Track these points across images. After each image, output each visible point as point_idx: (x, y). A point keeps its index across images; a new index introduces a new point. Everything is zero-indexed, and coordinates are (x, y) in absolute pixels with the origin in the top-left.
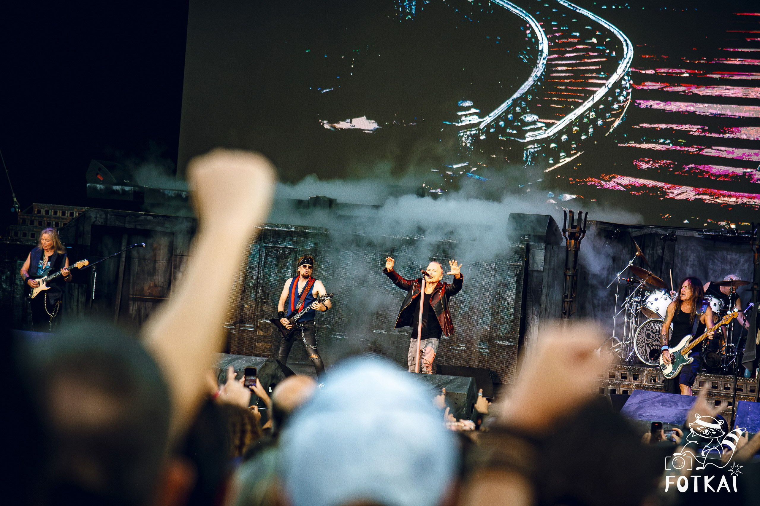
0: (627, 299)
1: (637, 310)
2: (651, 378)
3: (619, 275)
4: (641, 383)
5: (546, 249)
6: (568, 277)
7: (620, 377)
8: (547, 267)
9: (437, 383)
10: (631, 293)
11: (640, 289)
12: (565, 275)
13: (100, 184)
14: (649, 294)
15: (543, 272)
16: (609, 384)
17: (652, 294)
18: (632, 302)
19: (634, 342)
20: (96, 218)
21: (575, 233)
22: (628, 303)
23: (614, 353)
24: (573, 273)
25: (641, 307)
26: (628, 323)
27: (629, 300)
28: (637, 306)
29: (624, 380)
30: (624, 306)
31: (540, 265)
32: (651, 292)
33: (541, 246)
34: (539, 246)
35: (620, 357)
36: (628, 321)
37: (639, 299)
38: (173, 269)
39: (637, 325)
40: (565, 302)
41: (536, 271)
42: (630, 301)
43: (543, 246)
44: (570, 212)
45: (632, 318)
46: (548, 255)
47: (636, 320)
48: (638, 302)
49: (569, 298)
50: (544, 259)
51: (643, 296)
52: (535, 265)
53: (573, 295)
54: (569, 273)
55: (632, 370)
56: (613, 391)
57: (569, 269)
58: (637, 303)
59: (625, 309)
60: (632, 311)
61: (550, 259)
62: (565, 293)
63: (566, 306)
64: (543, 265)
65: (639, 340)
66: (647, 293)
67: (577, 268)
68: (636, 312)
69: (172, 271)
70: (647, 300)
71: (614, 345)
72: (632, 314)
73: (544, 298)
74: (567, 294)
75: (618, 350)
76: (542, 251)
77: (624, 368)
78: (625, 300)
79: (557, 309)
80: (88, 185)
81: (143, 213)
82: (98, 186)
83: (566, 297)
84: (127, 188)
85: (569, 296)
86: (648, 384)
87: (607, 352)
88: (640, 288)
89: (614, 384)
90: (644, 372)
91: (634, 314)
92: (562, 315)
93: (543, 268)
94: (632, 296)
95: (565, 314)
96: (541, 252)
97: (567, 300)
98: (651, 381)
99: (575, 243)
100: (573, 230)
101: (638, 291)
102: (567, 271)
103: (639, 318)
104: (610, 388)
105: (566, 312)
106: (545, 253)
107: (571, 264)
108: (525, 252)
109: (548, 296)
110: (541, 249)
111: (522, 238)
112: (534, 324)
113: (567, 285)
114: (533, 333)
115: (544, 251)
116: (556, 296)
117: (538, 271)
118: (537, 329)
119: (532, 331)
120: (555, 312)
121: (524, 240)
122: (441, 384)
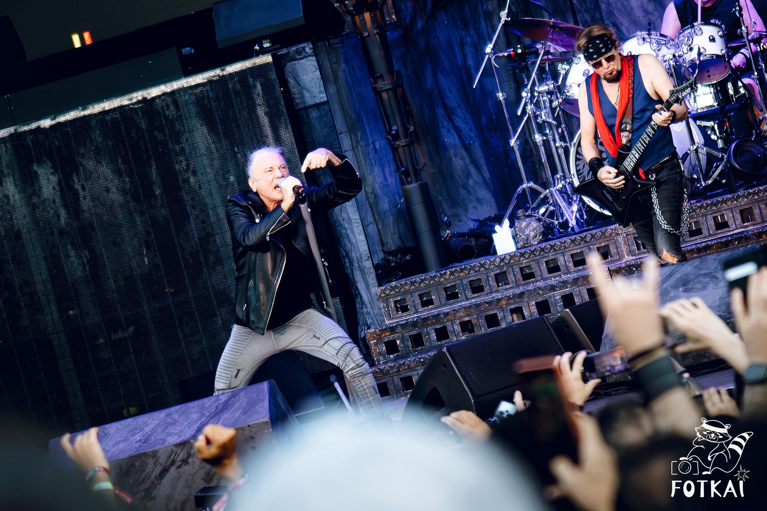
0: (524, 94)
1: (553, 110)
2: (637, 243)
3: (489, 49)
4: (620, 259)
5: (316, 54)
6: (385, 95)
7: (571, 265)
8: (332, 90)
9: (197, 421)
10: (529, 80)
11: (543, 64)
12: (378, 93)
14: (567, 67)
15: (326, 103)
16: (553, 288)
17: (574, 66)
18: (539, 96)
19: (574, 180)
22: (531, 102)
23: (539, 220)
24: (392, 82)
25: (560, 100)
26: (546, 143)
27: (529, 94)
28: (551, 102)
29: (581, 268)
30: (524, 112)
31: (315, 90)
32: (570, 62)
33: (305, 50)
34: (298, 52)
35: (556, 222)
36: (543, 141)
37: (550, 85)
39: (565, 142)
40: (397, 148)
41: (312, 106)
42: (533, 96)
43: (307, 50)
45: (551, 129)
46: (326, 64)
47: (560, 131)
48: (550, 93)
49: (402, 137)
50: (320, 76)
51: (555, 76)
52: (307, 95)
53: (409, 129)
54: (384, 84)
55: (591, 239)
56: (568, 300)
57: (381, 77)
58: (549, 96)
59: (529, 115)
60: (544, 116)
61: (332, 70)
62: (391, 130)
63: (402, 157)
64: (323, 89)
65: (581, 172)
66: (562, 68)
67: (397, 67)
68: (553, 114)
70: (569, 82)
71: (533, 203)
72: (547, 122)
74: (397, 131)
75: (547, 210)
76: (310, 58)
77: (573, 241)
78: (521, 98)
79: (387, 170)
83: (396, 137)
85: (401, 133)
86: (634, 258)
87: (524, 224)
88: (543, 62)
89: (564, 284)
90: (617, 234)
91: (550, 120)
92: (400, 178)
93: (324, 95)
94: (534, 84)
95: (406, 173)
96: (307, 64)
97: (402, 142)
98: (639, 249)
99: (371, 18)
101: (541, 69)
102: (378, 81)
103: (563, 126)
104: (557, 295)
105: (407, 169)
106: (318, 61)
107: (381, 66)
108: (273, 75)
109: (356, 150)
110: (306, 57)
111: (257, 47)
112: (350, 219)
113: (389, 113)
114: (354, 240)
115: (314, 58)
116: (373, 143)
117: (317, 106)
118: (361, 228)
119: (351, 236)
120: (385, 179)
121: (263, 51)
122: (208, 419)
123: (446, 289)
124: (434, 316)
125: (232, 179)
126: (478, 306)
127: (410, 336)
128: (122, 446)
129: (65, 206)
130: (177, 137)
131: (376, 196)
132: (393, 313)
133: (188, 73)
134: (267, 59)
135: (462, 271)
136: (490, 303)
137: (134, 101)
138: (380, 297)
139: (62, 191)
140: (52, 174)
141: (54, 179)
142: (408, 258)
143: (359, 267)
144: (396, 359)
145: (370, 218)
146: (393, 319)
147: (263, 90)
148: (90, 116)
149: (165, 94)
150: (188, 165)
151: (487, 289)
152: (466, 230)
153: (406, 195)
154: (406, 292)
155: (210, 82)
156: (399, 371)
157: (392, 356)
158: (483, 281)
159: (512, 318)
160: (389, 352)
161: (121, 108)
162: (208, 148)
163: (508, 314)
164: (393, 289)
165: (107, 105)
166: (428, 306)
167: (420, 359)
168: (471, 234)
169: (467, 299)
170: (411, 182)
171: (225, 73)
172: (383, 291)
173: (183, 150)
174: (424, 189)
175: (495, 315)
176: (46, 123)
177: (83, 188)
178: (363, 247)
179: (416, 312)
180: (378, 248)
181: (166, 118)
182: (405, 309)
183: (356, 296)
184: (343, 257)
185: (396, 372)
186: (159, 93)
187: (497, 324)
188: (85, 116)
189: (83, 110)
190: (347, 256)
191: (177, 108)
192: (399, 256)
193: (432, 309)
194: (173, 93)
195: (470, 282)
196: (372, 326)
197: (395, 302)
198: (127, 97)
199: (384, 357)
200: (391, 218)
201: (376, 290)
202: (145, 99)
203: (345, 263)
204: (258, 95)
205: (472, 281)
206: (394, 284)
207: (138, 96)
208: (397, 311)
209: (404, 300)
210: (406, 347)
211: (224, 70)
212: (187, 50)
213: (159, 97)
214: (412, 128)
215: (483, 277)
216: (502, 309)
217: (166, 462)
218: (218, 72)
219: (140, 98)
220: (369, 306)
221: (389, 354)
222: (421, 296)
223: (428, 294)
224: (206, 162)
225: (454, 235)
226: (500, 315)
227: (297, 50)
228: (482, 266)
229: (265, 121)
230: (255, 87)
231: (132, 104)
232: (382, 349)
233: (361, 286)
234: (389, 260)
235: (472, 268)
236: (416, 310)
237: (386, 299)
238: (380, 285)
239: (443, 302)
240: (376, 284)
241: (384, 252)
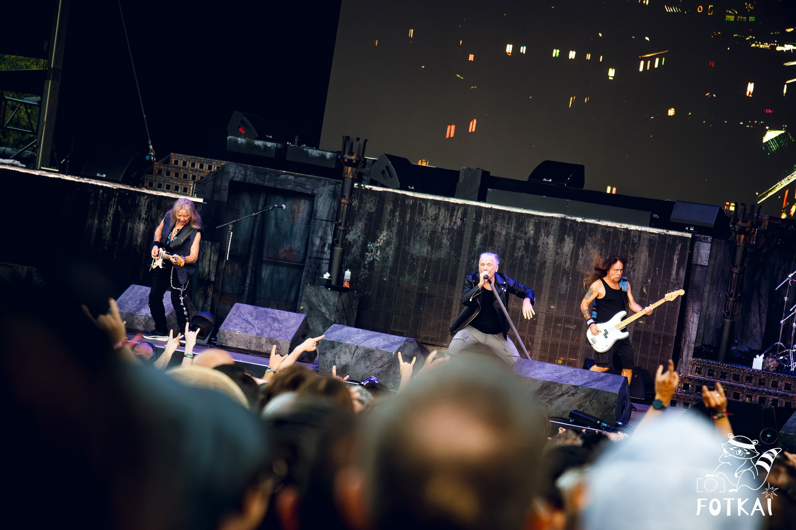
3: (789, 276)
5: (712, 243)
6: (734, 275)
8: (712, 262)
12: (731, 272)
13: (240, 137)
15: (707, 266)
16: (770, 394)
20: (235, 173)
21: (746, 227)
23: (778, 361)
24: (740, 271)
29: (787, 391)
31: (704, 259)
34: (704, 239)
35: (785, 366)
38: (311, 234)
40: (729, 301)
41: (699, 265)
43: (709, 239)
44: (742, 204)
46: (714, 250)
49: (733, 297)
50: (709, 254)
52: (700, 259)
54: (736, 270)
56: (775, 402)
57: (736, 266)
59: (794, 313)
61: (716, 253)
62: (730, 291)
63: (729, 305)
64: (708, 260)
67: (745, 265)
69: (310, 236)
71: (779, 352)
73: (706, 294)
74: (732, 293)
75: (784, 358)
76: (708, 244)
77: (789, 378)
79: (720, 308)
80: (228, 138)
81: (284, 172)
82: (239, 139)
83: (731, 296)
84: (269, 144)
85: (734, 295)
87: (770, 360)
89: (777, 394)
92: (724, 314)
93: (707, 263)
95: (728, 314)
96: (706, 246)
97: (732, 299)
99: (744, 238)
100: (744, 225)
102: (734, 267)
104: (771, 398)
105: (729, 312)
106: (711, 247)
107: (738, 261)
108: (689, 244)
109: (710, 293)
110: (707, 242)
111: (687, 228)
112: (693, 322)
113: (732, 284)
114: (691, 332)
115: (710, 245)
116: (719, 294)
117: (702, 266)
118: (697, 328)
119: (690, 330)
120: (717, 311)
121: (689, 231)
122: (591, 381)
123: (722, 373)
124: (711, 382)
125: (649, 281)
126: (733, 386)
127: (696, 386)
128: (548, 375)
129: (571, 259)
130: (633, 252)
131: (709, 317)
132: (693, 372)
133: (651, 226)
134: (689, 235)
135: (733, 368)
136: (739, 388)
137: (622, 227)
138: (691, 362)
139: (572, 253)
140: (572, 243)
141: (572, 245)
142: (712, 351)
143: (688, 345)
144: (685, 393)
145: (702, 326)
146: (692, 375)
147: (681, 248)
148: (599, 225)
149: (637, 230)
150: (633, 266)
151: (740, 381)
152: (743, 350)
153: (723, 324)
154: (704, 366)
155: (659, 234)
156: (685, 398)
157: (684, 391)
158: (740, 376)
159: (746, 399)
160: (684, 388)
161: (615, 228)
162: (645, 264)
163: (745, 396)
164: (698, 361)
165: (610, 224)
166: (710, 376)
167: (696, 398)
168: (745, 353)
169: (729, 381)
170: (728, 318)
171: (668, 233)
172: (693, 361)
173: (633, 258)
174: (732, 324)
175: (739, 394)
176: (579, 220)
177: (582, 255)
178: (693, 337)
179: (704, 376)
180: (700, 340)
181: (633, 241)
182: (699, 373)
183: (681, 357)
184: (683, 337)
185: (683, 398)
186: (635, 229)
187: (739, 399)
188: (598, 224)
189: (598, 221)
190: (685, 337)
191: (639, 240)
192: (708, 349)
193: (711, 378)
194: (641, 232)
195: (734, 374)
196: (682, 374)
197: (697, 368)
198: (620, 224)
199: (681, 389)
200: (712, 330)
201: (690, 359)
202: (627, 229)
203: (682, 340)
204: (678, 249)
205: (736, 374)
206: (700, 360)
207: (625, 226)
208: (696, 372)
209: (701, 368)
210: (692, 389)
211: (668, 231)
212: (655, 216)
213: (634, 230)
214: (739, 295)
215: (741, 375)
216: (743, 393)
217: (564, 391)
218: (665, 231)
219: (625, 227)
220: (684, 364)
221: (684, 389)
222: (709, 370)
223: (713, 371)
224: (641, 269)
225: (736, 349)
226: (741, 395)
227: (704, 238)
228: (743, 370)
229: (676, 262)
230: (678, 245)
231: (621, 228)
232: (681, 385)
233: (685, 353)
234: (703, 348)
235: (738, 368)
236: (704, 375)
237: (693, 365)
238: (693, 357)
239: (718, 377)
240: (692, 356)
241: (702, 343)
